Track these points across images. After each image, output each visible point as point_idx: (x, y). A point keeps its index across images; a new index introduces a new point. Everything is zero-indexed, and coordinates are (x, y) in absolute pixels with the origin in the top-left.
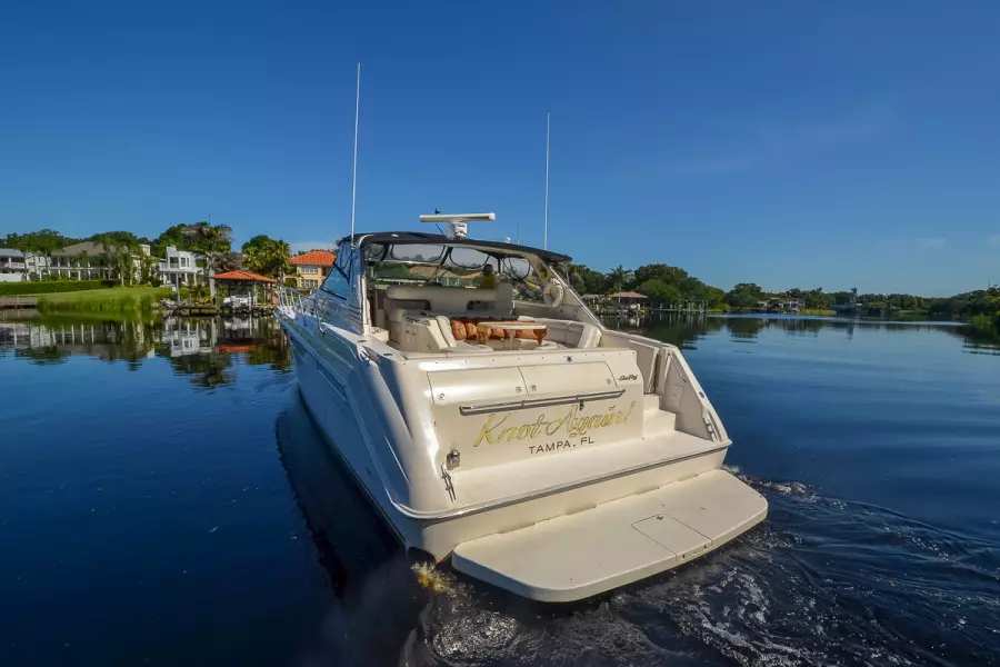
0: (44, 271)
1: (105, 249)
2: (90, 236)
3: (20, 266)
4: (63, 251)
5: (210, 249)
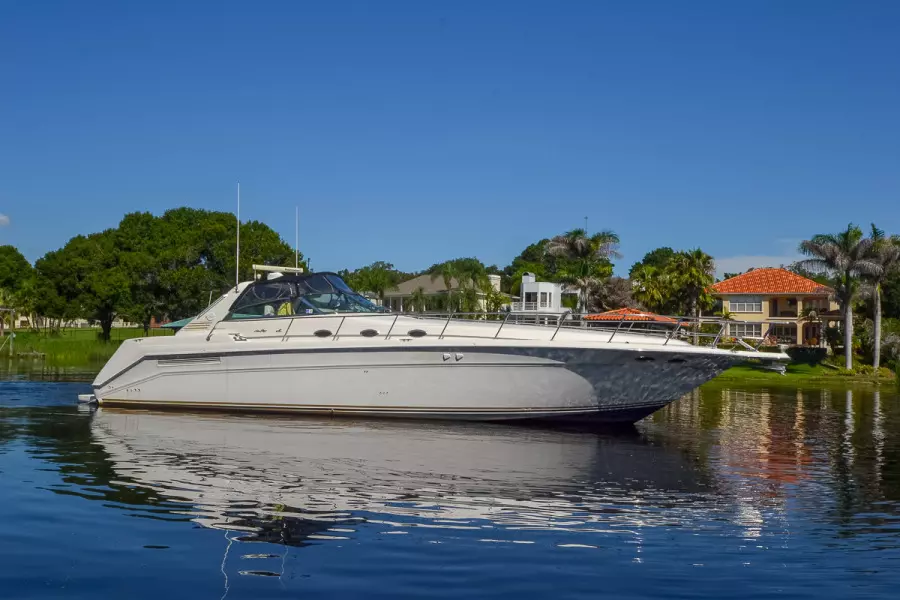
1: (446, 283)
2: (427, 267)
4: (397, 289)
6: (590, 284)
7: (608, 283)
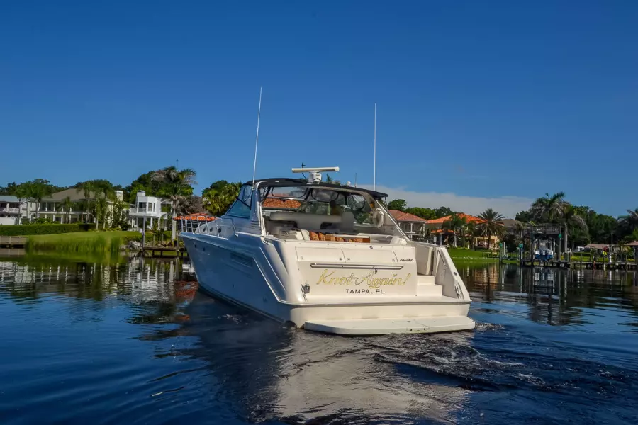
0: (34, 215)
1: (85, 194)
2: (74, 184)
3: (14, 211)
4: (52, 197)
5: (175, 192)
6: (178, 199)
7: (189, 198)
